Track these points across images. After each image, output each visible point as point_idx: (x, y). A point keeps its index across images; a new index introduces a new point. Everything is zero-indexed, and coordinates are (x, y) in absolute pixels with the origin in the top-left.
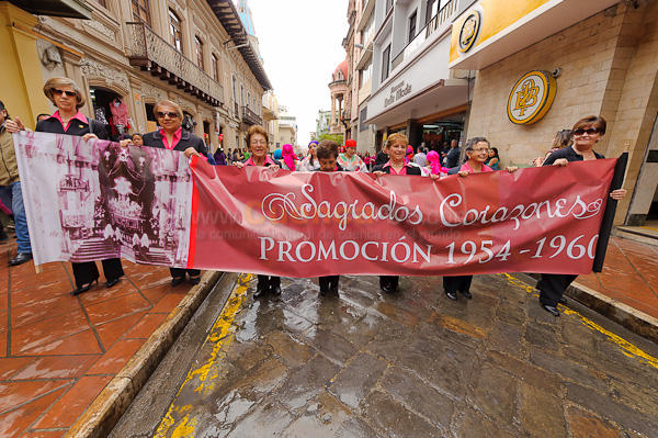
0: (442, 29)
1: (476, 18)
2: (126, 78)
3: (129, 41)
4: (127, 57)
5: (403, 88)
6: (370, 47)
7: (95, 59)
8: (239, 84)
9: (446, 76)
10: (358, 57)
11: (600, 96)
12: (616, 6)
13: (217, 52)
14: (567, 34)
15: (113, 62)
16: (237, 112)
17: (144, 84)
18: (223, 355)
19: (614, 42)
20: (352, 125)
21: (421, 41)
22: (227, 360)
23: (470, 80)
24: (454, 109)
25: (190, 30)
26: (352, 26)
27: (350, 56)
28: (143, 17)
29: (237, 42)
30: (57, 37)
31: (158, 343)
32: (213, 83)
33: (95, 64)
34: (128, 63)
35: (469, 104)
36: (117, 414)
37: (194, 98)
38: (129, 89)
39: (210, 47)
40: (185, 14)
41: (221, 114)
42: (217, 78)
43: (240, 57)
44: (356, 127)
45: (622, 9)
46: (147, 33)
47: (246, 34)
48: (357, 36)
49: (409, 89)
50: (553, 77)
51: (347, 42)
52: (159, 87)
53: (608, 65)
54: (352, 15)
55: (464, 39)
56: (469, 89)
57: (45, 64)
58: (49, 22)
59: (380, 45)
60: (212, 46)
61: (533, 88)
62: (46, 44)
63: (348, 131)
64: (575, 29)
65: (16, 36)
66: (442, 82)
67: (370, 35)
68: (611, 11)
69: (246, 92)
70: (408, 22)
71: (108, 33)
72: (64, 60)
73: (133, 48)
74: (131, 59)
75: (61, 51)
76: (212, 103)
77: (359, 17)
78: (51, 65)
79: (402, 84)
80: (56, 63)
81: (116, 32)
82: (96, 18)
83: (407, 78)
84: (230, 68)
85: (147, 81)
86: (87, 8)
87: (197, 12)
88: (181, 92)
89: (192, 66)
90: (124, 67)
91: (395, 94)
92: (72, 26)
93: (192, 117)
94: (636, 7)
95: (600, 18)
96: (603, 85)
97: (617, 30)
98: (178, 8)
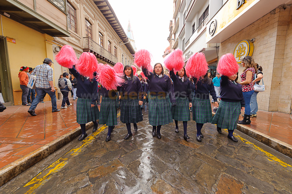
0: (203, 28)
1: (215, 22)
3: (84, 43)
5: (190, 53)
6: (177, 39)
8: (124, 57)
9: (206, 46)
10: (173, 44)
11: (274, 48)
12: (275, 9)
13: (116, 46)
14: (256, 23)
15: (77, 51)
18: (86, 146)
19: (276, 24)
21: (196, 34)
22: (87, 147)
23: (217, 47)
24: (212, 60)
25: (106, 39)
26: (171, 32)
27: (171, 44)
28: (90, 35)
29: (124, 42)
30: (59, 43)
31: (63, 138)
32: (114, 57)
35: (218, 58)
36: (41, 157)
39: (113, 44)
40: (105, 33)
42: (116, 55)
43: (126, 47)
45: (278, 10)
46: (90, 40)
47: (127, 39)
48: (173, 36)
49: (192, 53)
50: (251, 42)
51: (169, 39)
53: (275, 34)
54: (171, 28)
55: (211, 31)
56: (217, 52)
57: (54, 52)
58: (57, 39)
59: (181, 38)
60: (114, 44)
61: (243, 48)
62: (55, 46)
64: (259, 21)
65: (47, 44)
66: (204, 50)
67: (177, 35)
68: (273, 12)
69: (127, 60)
70: (192, 28)
71: (77, 41)
73: (85, 46)
74: (83, 49)
75: (60, 48)
77: (173, 28)
78: (56, 52)
79: (189, 52)
81: (79, 41)
82: (73, 37)
83: (191, 49)
84: (121, 51)
86: (69, 33)
87: (109, 33)
88: (101, 60)
89: (106, 52)
90: (81, 52)
91: (187, 56)
92: (65, 40)
94: (285, 9)
95: (269, 15)
96: (274, 43)
97: (277, 19)
98: (102, 32)
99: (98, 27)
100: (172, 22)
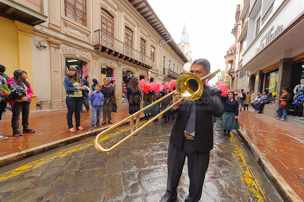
2: (91, 55)
3: (93, 39)
4: (93, 46)
5: (273, 32)
6: (247, 23)
7: (71, 46)
13: (154, 45)
15: (83, 47)
16: (164, 72)
17: (102, 58)
20: (235, 75)
25: (137, 35)
27: (236, 38)
28: (110, 30)
29: (166, 41)
30: (49, 36)
33: (71, 48)
34: (93, 48)
37: (135, 65)
38: (91, 60)
39: (149, 43)
40: (136, 29)
41: (152, 72)
42: (153, 55)
43: (169, 48)
44: (237, 76)
46: (102, 33)
47: (170, 35)
51: (235, 31)
52: (111, 59)
54: (238, 13)
57: (37, 47)
58: (45, 29)
60: (151, 43)
62: (38, 39)
63: (233, 79)
65: (20, 35)
69: (172, 63)
71: (82, 35)
72: (50, 46)
74: (95, 46)
75: (49, 42)
76: (147, 67)
77: (241, 13)
78: (42, 48)
80: (45, 47)
81: (88, 35)
82: (75, 29)
84: (161, 52)
85: (104, 57)
88: (127, 62)
89: (136, 52)
90: (90, 50)
92: (59, 32)
93: (133, 73)
98: (130, 26)
99: (123, 20)
100: (239, 5)
